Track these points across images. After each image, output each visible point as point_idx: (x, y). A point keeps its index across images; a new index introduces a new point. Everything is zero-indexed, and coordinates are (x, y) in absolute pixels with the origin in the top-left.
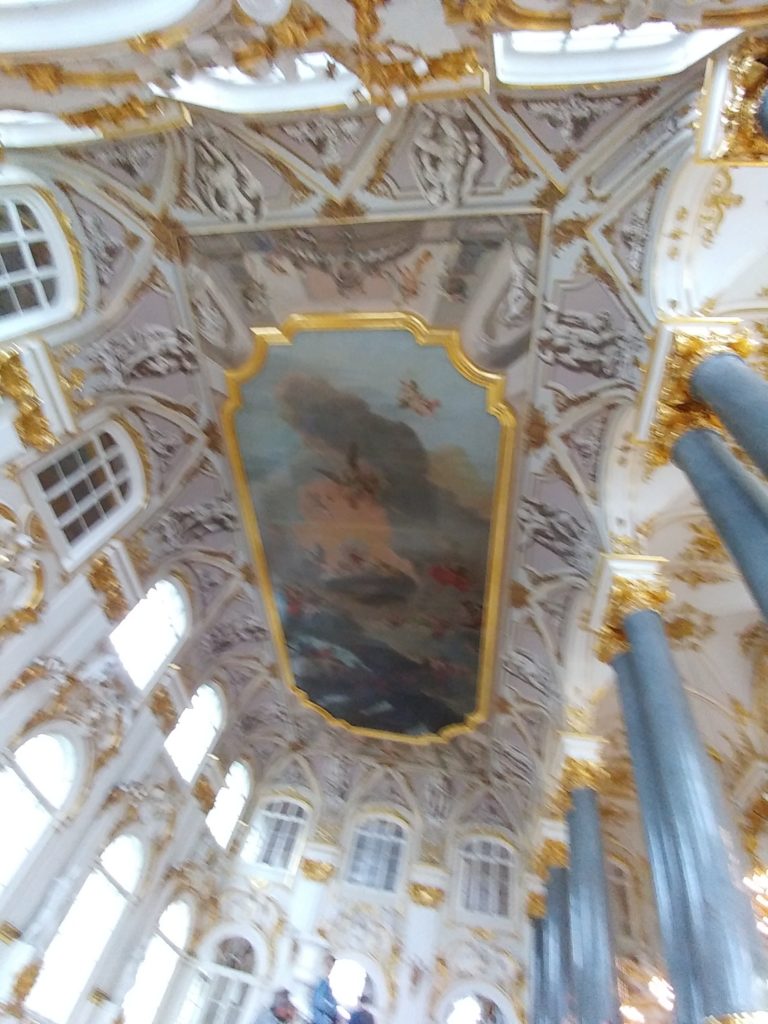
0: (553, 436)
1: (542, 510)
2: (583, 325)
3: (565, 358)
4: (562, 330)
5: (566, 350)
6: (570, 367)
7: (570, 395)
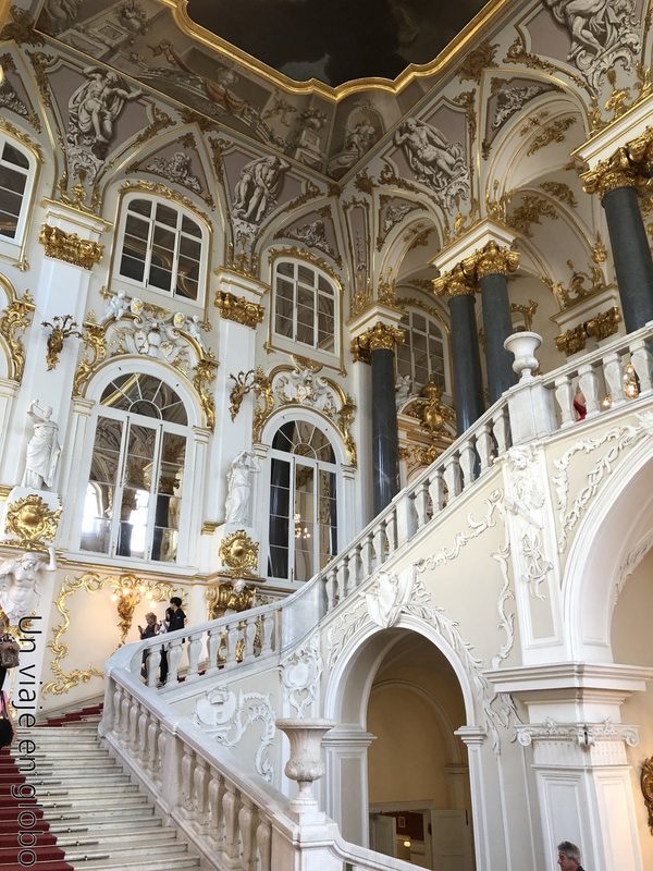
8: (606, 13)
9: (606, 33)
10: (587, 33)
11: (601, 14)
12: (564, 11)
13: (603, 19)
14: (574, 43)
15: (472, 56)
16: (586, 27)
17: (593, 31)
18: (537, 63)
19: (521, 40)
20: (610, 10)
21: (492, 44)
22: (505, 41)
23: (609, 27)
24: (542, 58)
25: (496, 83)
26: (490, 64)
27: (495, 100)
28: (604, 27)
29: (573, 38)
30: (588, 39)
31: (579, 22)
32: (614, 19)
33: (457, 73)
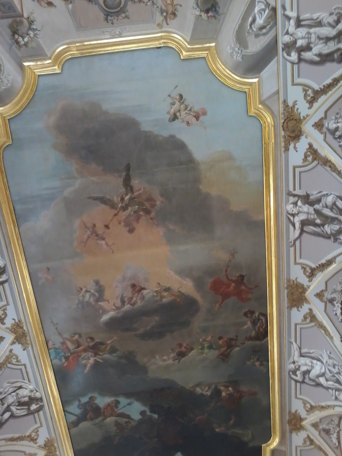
0: (308, 127)
1: (306, 199)
2: (319, 24)
3: (307, 55)
4: (301, 32)
5: (308, 48)
6: (312, 63)
7: (317, 87)
8: (329, 370)
9: (337, 379)
10: (330, 383)
11: (327, 371)
12: (310, 379)
13: (331, 373)
14: (330, 390)
15: (290, 422)
16: (327, 380)
17: (331, 381)
18: (323, 408)
19: (305, 402)
20: (329, 367)
21: (293, 411)
22: (297, 407)
23: (336, 375)
24: (323, 404)
25: (315, 425)
26: (301, 420)
27: (323, 433)
28: (334, 376)
29: (327, 388)
30: (333, 385)
31: (322, 380)
32: (335, 371)
33: (291, 433)
